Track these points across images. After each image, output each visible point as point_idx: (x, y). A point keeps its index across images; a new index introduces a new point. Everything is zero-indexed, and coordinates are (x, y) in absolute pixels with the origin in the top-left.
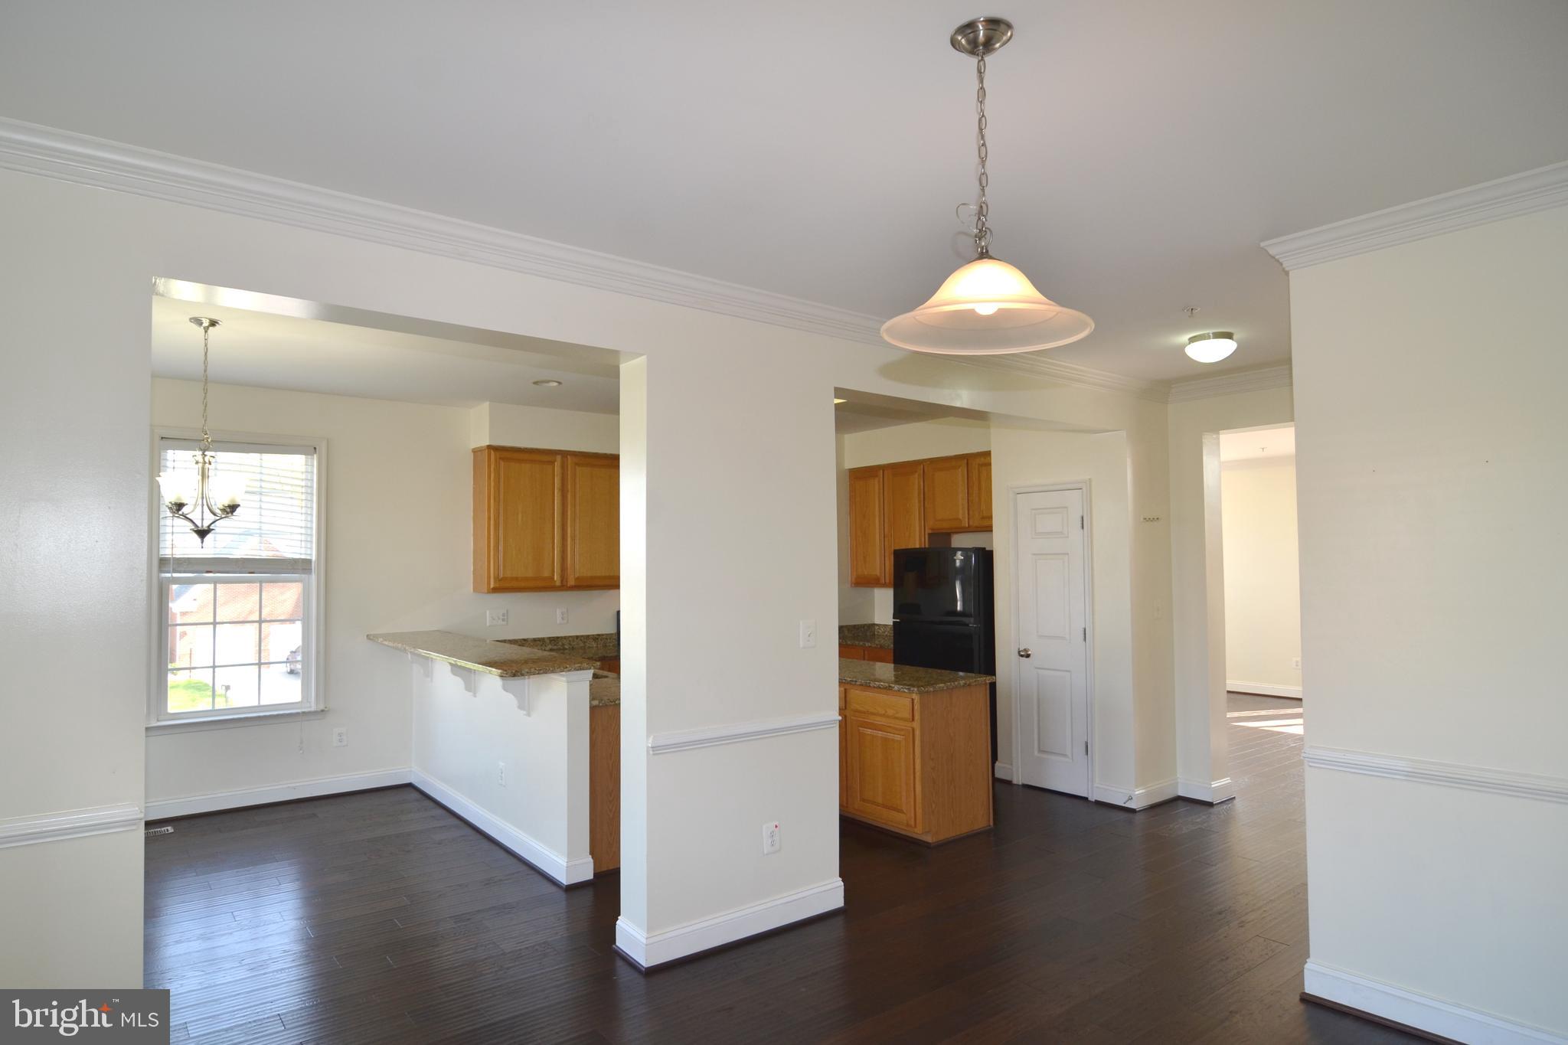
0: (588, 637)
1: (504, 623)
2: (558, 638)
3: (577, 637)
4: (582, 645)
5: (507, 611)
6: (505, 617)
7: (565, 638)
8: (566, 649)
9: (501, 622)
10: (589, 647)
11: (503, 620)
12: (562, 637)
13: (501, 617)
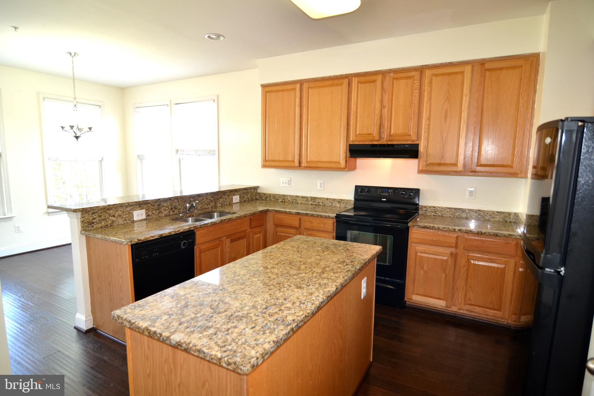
0: (334, 200)
1: (289, 186)
2: (316, 198)
3: (327, 199)
4: (330, 204)
5: (291, 179)
6: (289, 182)
7: (320, 198)
8: (321, 205)
9: (287, 185)
10: (335, 207)
11: (288, 184)
12: (318, 198)
13: (287, 182)
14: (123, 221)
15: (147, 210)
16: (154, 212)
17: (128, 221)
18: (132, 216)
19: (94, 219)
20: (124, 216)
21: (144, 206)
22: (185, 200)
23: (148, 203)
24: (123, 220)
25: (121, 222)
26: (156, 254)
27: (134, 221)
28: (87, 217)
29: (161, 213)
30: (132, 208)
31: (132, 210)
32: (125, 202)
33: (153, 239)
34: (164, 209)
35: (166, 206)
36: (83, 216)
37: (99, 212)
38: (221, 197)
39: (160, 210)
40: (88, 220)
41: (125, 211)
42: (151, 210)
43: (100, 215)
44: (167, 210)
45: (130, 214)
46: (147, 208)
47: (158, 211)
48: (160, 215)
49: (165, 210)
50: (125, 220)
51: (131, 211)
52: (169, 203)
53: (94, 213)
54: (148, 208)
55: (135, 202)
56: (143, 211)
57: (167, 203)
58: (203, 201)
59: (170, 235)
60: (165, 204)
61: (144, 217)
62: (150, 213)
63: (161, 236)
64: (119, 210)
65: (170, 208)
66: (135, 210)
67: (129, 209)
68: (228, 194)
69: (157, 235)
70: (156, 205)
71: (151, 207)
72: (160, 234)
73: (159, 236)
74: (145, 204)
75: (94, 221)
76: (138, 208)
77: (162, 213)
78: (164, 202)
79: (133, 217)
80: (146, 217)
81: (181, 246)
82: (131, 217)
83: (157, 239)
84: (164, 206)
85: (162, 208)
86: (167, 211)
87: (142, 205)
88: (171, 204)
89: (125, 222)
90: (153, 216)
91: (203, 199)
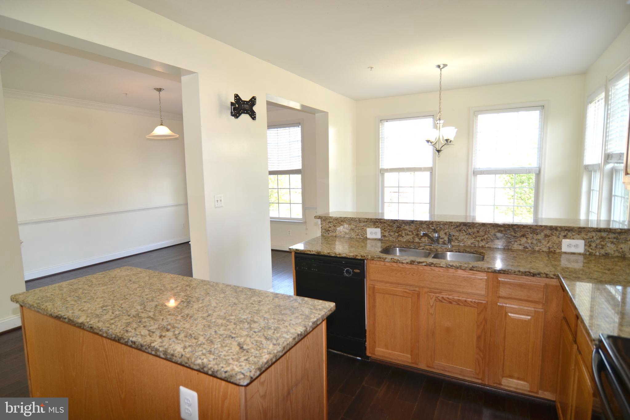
14: (356, 236)
15: (383, 230)
16: (392, 234)
17: (361, 237)
18: (365, 232)
19: (330, 227)
20: (357, 231)
21: (379, 225)
22: (441, 227)
23: (385, 223)
24: (356, 234)
25: (354, 236)
26: (314, 270)
27: (367, 238)
28: (324, 225)
29: (401, 237)
30: (365, 225)
31: (365, 226)
32: (356, 217)
33: (310, 253)
34: (405, 233)
35: (410, 230)
36: (322, 223)
37: (334, 223)
38: (523, 236)
39: (400, 233)
40: (325, 227)
41: (358, 225)
42: (388, 231)
43: (335, 225)
44: (410, 235)
45: (363, 230)
46: (383, 228)
47: (397, 234)
48: (399, 239)
49: (408, 235)
50: (358, 235)
51: (364, 228)
52: (413, 227)
53: (330, 222)
54: (385, 228)
55: (366, 219)
56: (378, 230)
57: (410, 226)
58: (477, 235)
59: (329, 255)
60: (407, 227)
61: (379, 236)
62: (387, 234)
63: (318, 253)
64: (352, 224)
65: (415, 233)
66: (368, 227)
67: (362, 224)
68: (548, 232)
69: (315, 251)
70: (395, 226)
71: (388, 227)
72: (318, 251)
73: (316, 253)
74: (381, 222)
75: (330, 229)
76: (372, 226)
77: (403, 237)
78: (407, 225)
79: (366, 234)
80: (382, 237)
81: (344, 273)
82: (364, 234)
83: (314, 255)
84: (405, 230)
85: (403, 232)
86: (411, 237)
87: (377, 224)
88: (416, 228)
89: (358, 237)
90: (391, 238)
91: (478, 232)
